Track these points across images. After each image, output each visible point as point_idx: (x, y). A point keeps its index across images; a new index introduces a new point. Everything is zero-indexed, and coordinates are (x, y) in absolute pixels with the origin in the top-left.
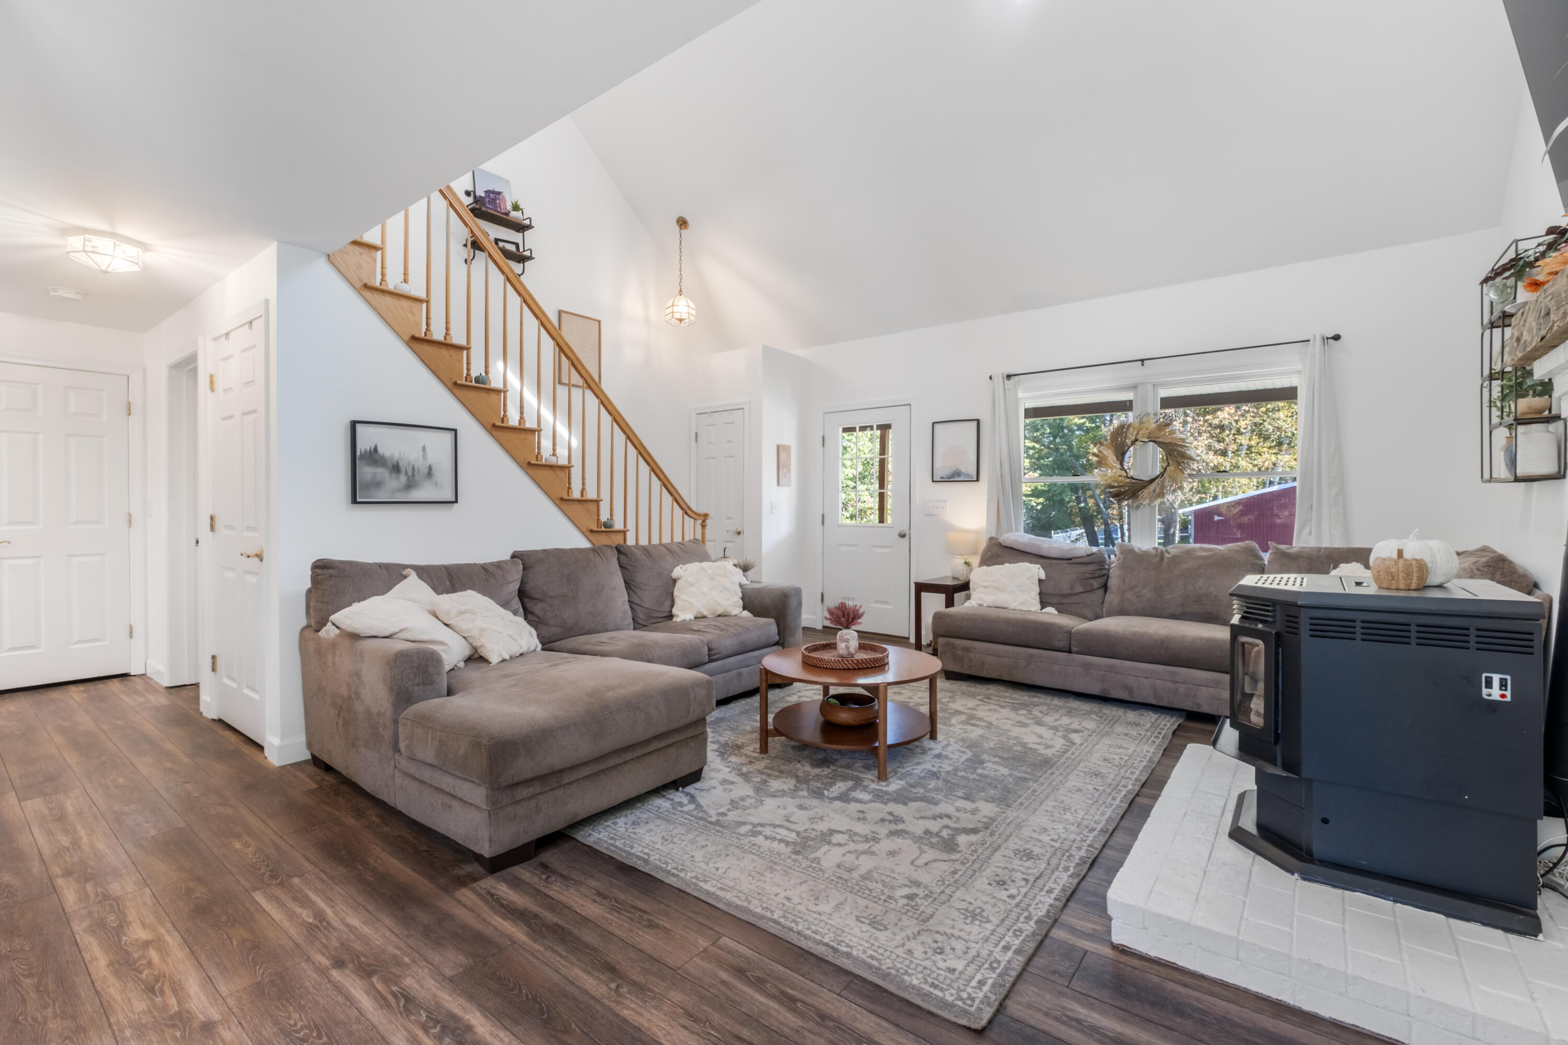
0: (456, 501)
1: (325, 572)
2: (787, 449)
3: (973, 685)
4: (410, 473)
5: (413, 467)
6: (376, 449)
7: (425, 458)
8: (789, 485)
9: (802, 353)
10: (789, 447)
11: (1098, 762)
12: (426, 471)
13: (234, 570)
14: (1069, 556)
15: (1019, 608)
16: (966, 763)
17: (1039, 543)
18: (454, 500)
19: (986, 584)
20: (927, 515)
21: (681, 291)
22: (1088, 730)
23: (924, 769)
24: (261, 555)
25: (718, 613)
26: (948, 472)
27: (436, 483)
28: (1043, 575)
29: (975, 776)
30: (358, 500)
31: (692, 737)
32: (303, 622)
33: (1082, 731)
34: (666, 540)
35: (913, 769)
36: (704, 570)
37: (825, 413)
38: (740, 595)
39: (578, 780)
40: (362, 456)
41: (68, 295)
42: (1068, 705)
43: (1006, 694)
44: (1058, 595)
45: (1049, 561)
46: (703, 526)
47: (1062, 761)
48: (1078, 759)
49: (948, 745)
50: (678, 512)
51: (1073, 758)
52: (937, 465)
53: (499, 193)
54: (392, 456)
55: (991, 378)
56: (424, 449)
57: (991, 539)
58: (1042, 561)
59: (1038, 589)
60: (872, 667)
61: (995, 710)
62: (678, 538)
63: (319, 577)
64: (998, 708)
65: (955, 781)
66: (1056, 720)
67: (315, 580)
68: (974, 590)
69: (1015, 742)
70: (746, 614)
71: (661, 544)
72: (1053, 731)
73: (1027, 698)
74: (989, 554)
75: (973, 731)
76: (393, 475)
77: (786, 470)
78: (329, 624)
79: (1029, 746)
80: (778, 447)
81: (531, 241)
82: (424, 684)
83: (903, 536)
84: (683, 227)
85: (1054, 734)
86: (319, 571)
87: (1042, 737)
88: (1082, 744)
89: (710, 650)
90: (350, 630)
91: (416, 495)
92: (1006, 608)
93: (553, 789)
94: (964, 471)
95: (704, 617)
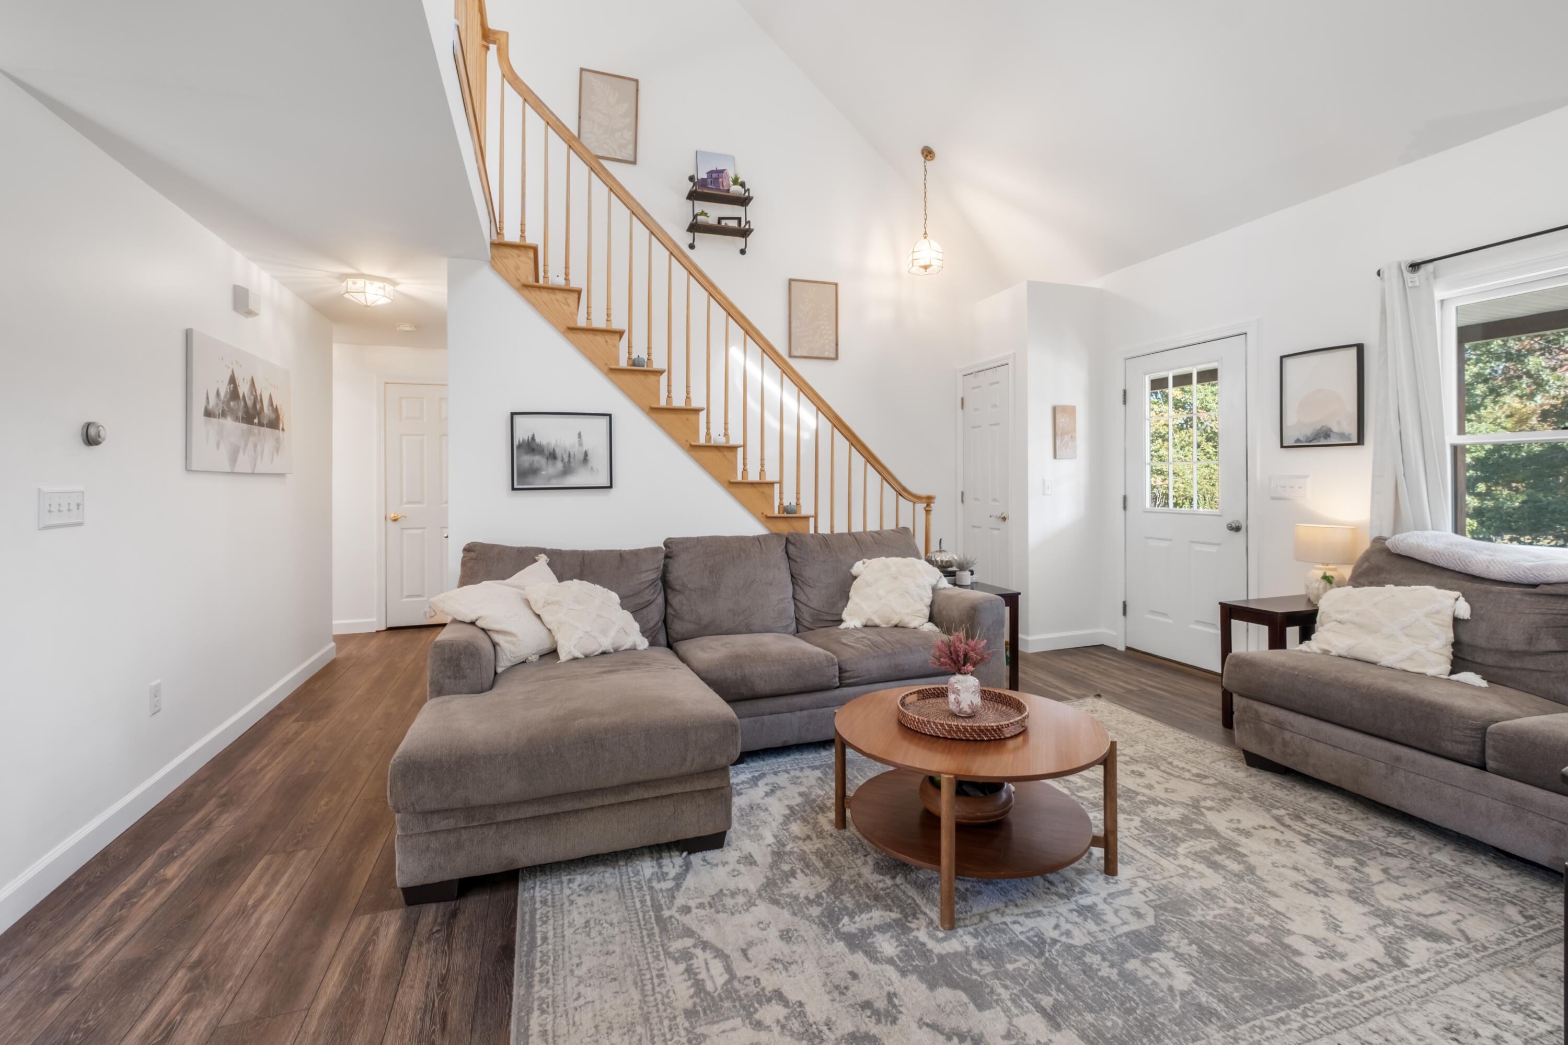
0: (611, 487)
2: (1070, 411)
3: (1289, 785)
4: (566, 459)
5: (569, 454)
6: (533, 438)
7: (581, 444)
8: (1073, 457)
9: (1097, 283)
10: (1073, 408)
11: (1426, 1030)
12: (582, 457)
14: (1532, 580)
15: (1398, 666)
16: (1123, 940)
17: (1467, 552)
18: (609, 485)
19: (1340, 617)
20: (1273, 498)
21: (926, 233)
22: (1468, 939)
23: (1032, 929)
25: (894, 622)
26: (1309, 431)
27: (592, 469)
28: (1464, 610)
29: (1114, 974)
30: (518, 487)
31: (702, 791)
33: (1448, 939)
34: (857, 528)
35: (1014, 922)
36: (888, 567)
37: (1126, 359)
38: (928, 601)
39: (518, 820)
40: (520, 446)
41: (406, 329)
42: (1469, 870)
43: (1343, 817)
44: (1498, 651)
45: (1483, 586)
46: (928, 512)
47: (1333, 998)
48: (1379, 1005)
49: (1128, 892)
50: (890, 493)
51: (1368, 997)
52: (1289, 421)
53: (722, 171)
54: (549, 444)
55: (1379, 274)
56: (580, 435)
57: (1379, 540)
58: (1467, 584)
59: (1451, 635)
60: (976, 740)
61: (1289, 845)
62: (873, 526)
64: (1297, 840)
65: (1064, 970)
66: (1408, 897)
68: (1322, 625)
69: (1266, 923)
70: (929, 627)
71: (850, 533)
72: (1375, 921)
73: (1379, 834)
74: (1366, 565)
75: (1202, 876)
76: (550, 462)
77: (1067, 438)
79: (1288, 940)
80: (1054, 409)
81: (754, 214)
82: (455, 678)
83: (1237, 529)
84: (929, 157)
85: (1373, 929)
87: (1336, 928)
88: (1418, 972)
89: (841, 670)
91: (571, 481)
92: (1374, 663)
93: (481, 826)
94: (1335, 429)
95: (876, 626)
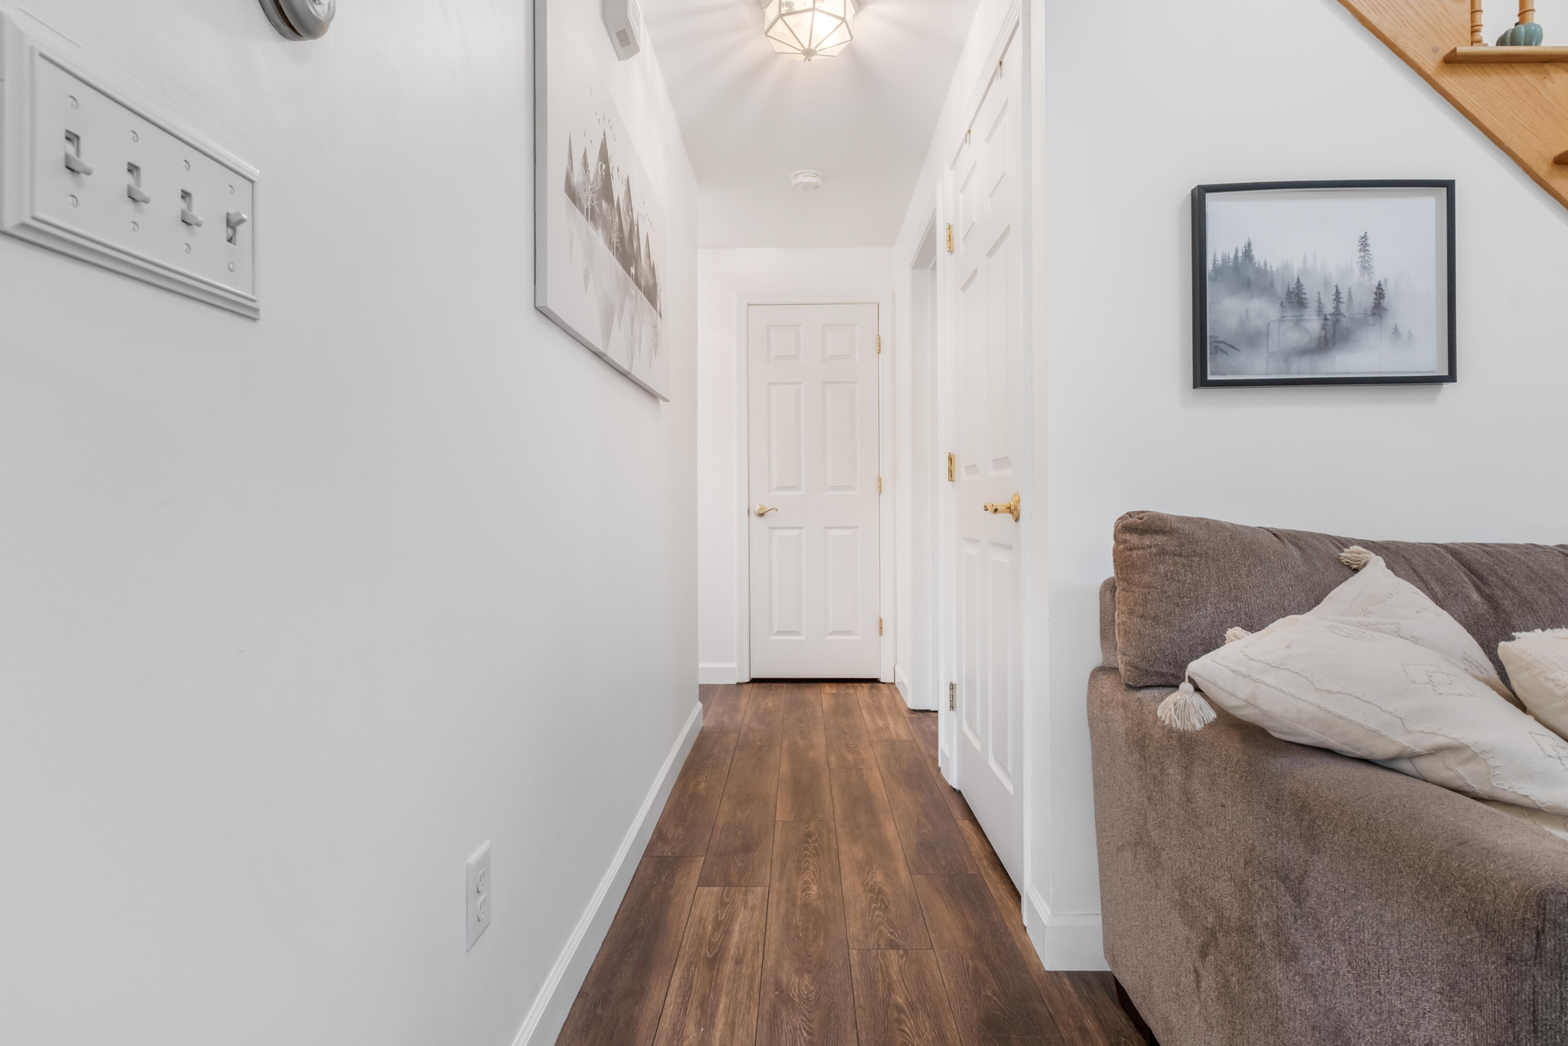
0: (1451, 377)
1: (1147, 540)
4: (1329, 309)
5: (1337, 293)
6: (1248, 253)
7: (1366, 267)
12: (1370, 301)
13: (977, 542)
18: (1445, 372)
24: (1016, 509)
27: (1396, 330)
30: (1210, 378)
32: (1094, 656)
40: (1217, 274)
41: (807, 180)
54: (1287, 267)
56: (1364, 243)
63: (1134, 553)
67: (1123, 560)
76: (1288, 315)
78: (1186, 686)
86: (1134, 539)
90: (1246, 714)
91: (1344, 362)
